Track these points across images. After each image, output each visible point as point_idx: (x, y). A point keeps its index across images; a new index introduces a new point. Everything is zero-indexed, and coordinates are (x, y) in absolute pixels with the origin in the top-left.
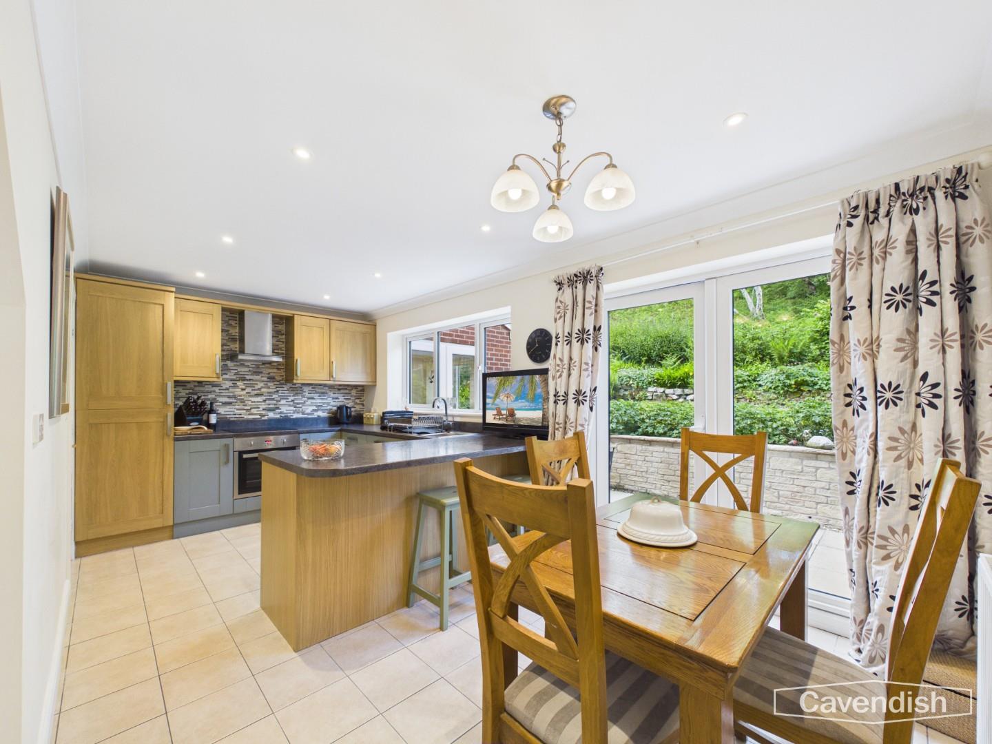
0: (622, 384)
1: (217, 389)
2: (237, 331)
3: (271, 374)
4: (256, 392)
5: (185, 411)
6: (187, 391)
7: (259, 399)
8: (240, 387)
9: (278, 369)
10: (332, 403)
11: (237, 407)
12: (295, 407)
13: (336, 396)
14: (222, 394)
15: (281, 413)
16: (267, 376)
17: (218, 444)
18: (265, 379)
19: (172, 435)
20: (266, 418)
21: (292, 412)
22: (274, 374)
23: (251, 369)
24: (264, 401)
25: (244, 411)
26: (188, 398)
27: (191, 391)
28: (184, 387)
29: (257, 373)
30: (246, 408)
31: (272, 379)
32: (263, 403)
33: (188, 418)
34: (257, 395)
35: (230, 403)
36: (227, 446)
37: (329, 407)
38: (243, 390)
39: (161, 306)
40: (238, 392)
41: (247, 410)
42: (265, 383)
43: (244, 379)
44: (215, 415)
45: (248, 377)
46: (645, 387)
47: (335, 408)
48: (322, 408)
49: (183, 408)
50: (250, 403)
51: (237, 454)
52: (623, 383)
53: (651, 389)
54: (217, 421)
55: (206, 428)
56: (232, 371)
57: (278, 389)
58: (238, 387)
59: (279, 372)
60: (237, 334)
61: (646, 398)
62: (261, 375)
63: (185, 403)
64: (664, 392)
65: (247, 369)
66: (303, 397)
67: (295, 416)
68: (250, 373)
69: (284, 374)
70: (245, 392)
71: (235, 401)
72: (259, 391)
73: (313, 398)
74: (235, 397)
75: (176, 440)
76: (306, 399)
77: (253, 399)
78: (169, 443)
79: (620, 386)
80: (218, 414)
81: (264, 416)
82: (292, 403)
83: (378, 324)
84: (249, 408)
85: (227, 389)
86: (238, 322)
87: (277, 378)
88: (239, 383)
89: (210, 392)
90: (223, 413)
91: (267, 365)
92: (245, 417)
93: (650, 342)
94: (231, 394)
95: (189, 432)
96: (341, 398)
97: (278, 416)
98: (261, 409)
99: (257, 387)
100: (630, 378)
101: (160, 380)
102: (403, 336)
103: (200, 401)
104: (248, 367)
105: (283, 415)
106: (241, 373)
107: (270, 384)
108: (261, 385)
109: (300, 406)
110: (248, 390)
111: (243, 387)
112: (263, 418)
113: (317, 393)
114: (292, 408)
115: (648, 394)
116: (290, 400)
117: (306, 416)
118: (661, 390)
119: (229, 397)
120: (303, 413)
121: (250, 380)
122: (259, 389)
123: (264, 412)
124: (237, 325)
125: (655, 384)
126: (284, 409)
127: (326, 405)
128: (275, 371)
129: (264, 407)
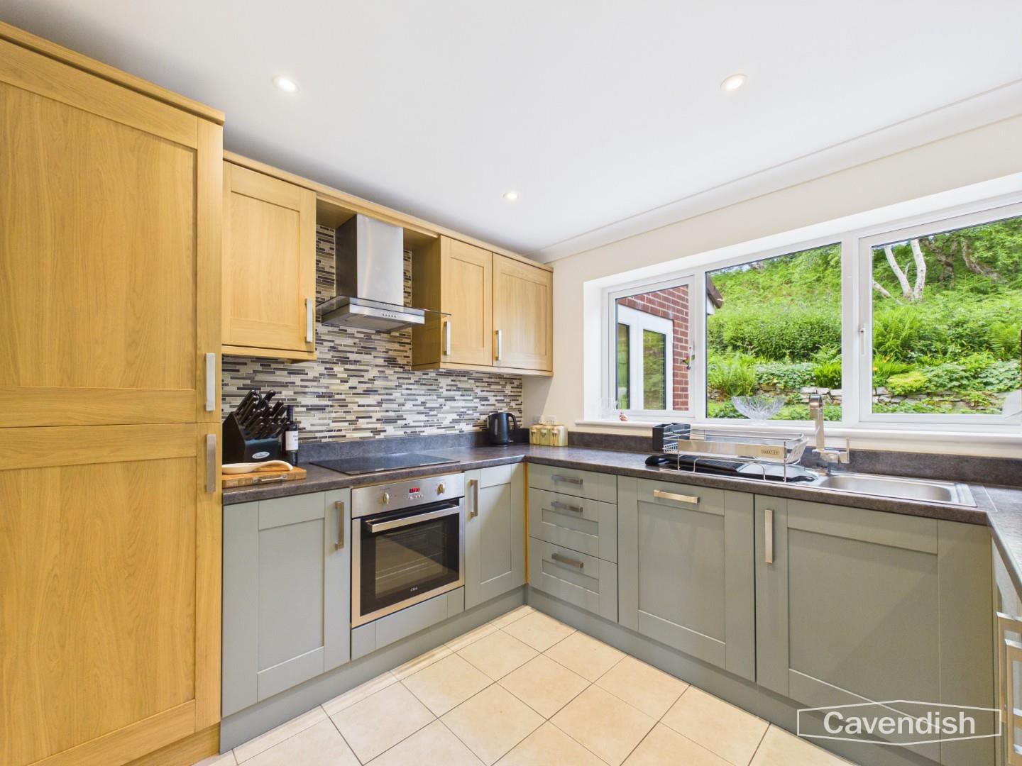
0: (759, 384)
1: (296, 379)
2: (334, 264)
3: (390, 353)
4: (365, 386)
5: (240, 427)
6: (241, 383)
7: (372, 400)
8: (339, 376)
9: (401, 343)
10: (480, 408)
11: (333, 415)
12: (427, 414)
13: (485, 394)
14: (307, 390)
15: (406, 426)
16: (384, 355)
17: (319, 503)
18: (381, 361)
19: (219, 490)
20: (382, 436)
21: (422, 424)
22: (395, 353)
23: (357, 341)
24: (379, 404)
25: (347, 424)
26: (249, 398)
27: (248, 382)
28: (234, 374)
29: (366, 350)
30: (349, 417)
31: (391, 362)
32: (378, 409)
33: (247, 443)
34: (367, 392)
35: (321, 408)
36: (338, 507)
37: (477, 415)
38: (344, 381)
39: (191, 154)
40: (336, 386)
41: (351, 422)
42: (381, 369)
43: (344, 361)
44: (296, 433)
45: (352, 357)
46: (797, 387)
47: (484, 417)
48: (466, 417)
49: (237, 418)
50: (355, 408)
51: (357, 523)
52: (761, 382)
53: (806, 389)
54: (300, 446)
55: (291, 467)
56: (325, 344)
57: (401, 381)
58: (333, 376)
59: (402, 348)
60: (334, 271)
61: (799, 402)
62: (374, 354)
63: (240, 407)
64: (829, 393)
65: (350, 341)
66: (439, 397)
67: (428, 431)
68: (355, 349)
69: (409, 354)
70: (346, 386)
71: (330, 403)
72: (369, 385)
73: (452, 399)
74: (329, 396)
75: (226, 501)
76: (442, 401)
77: (362, 401)
78: (210, 509)
79: (758, 386)
80: (301, 430)
81: (378, 432)
82: (422, 408)
83: (555, 271)
84: (354, 418)
85: (315, 380)
86: (334, 246)
87: (401, 361)
88: (338, 369)
89: (285, 385)
90: (309, 428)
91: (383, 335)
92: (348, 436)
93: (793, 330)
94: (324, 390)
95: (255, 477)
96: (492, 400)
97: (401, 433)
98: (374, 420)
99: (368, 376)
100: (772, 374)
101: (189, 347)
102: (603, 289)
103: (272, 405)
104: (352, 336)
105: (409, 431)
106: (340, 348)
107: (389, 372)
108: (374, 372)
109: (435, 413)
110: (353, 382)
111: (345, 376)
112: (377, 437)
113: (458, 389)
114: (423, 417)
115: (802, 396)
116: (419, 403)
117: (442, 431)
118: (826, 390)
119: (320, 396)
120: (439, 427)
121: (356, 362)
122: (372, 380)
123: (378, 426)
124: (334, 252)
125: (813, 384)
126: (410, 419)
127: (471, 412)
128: (397, 346)
129: (379, 415)
